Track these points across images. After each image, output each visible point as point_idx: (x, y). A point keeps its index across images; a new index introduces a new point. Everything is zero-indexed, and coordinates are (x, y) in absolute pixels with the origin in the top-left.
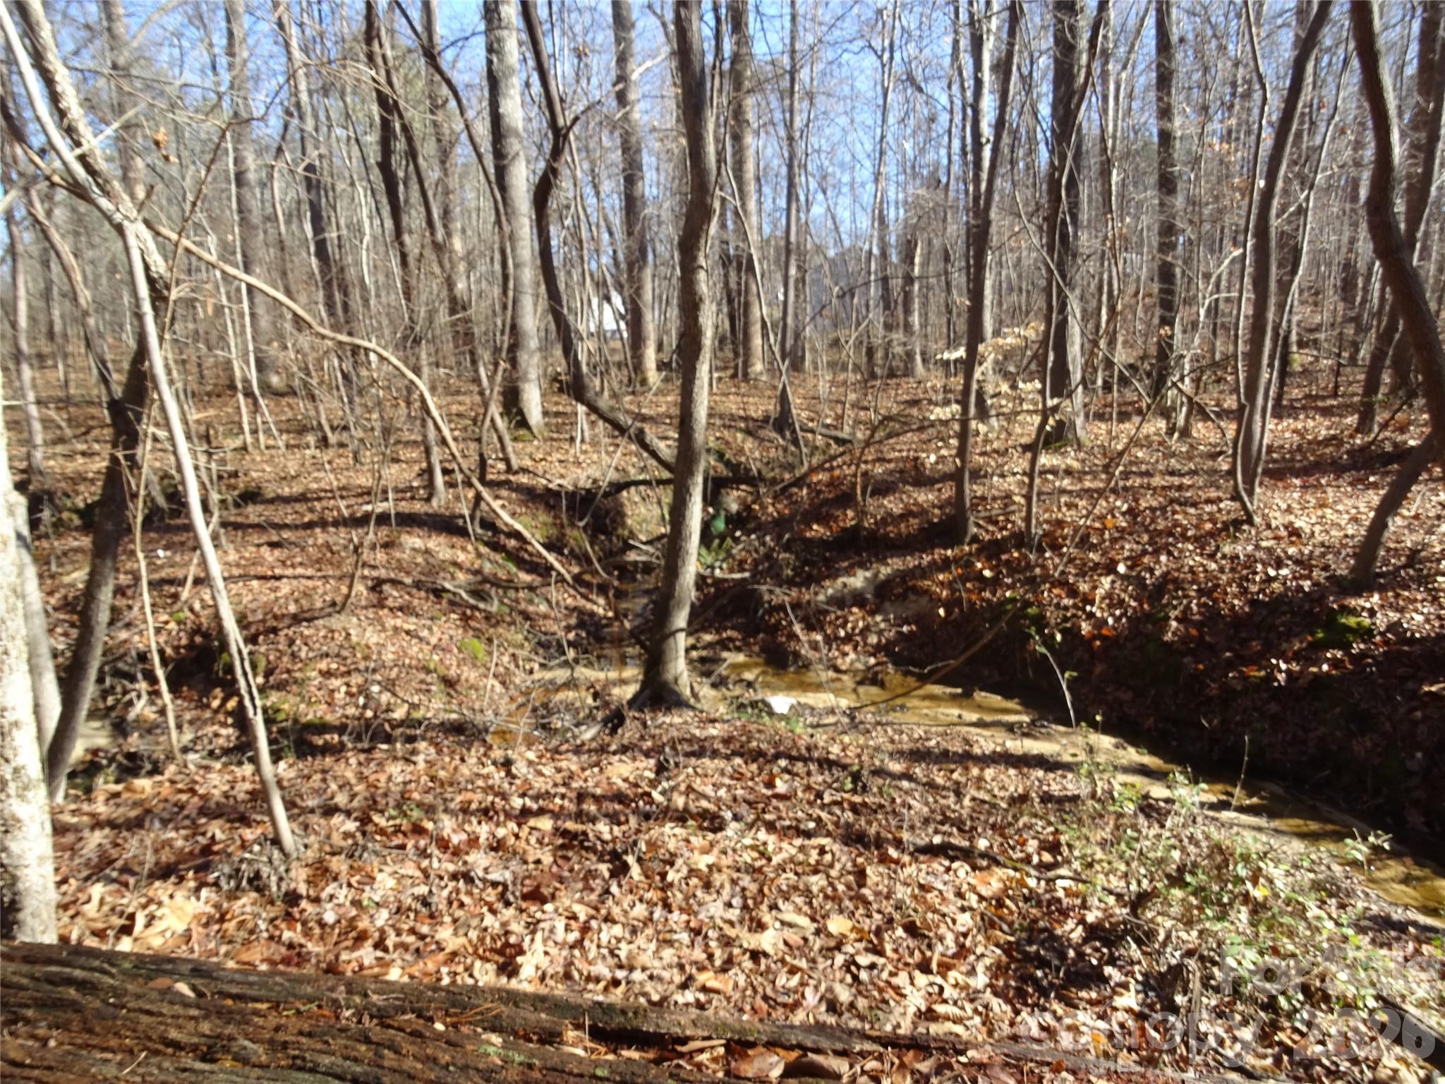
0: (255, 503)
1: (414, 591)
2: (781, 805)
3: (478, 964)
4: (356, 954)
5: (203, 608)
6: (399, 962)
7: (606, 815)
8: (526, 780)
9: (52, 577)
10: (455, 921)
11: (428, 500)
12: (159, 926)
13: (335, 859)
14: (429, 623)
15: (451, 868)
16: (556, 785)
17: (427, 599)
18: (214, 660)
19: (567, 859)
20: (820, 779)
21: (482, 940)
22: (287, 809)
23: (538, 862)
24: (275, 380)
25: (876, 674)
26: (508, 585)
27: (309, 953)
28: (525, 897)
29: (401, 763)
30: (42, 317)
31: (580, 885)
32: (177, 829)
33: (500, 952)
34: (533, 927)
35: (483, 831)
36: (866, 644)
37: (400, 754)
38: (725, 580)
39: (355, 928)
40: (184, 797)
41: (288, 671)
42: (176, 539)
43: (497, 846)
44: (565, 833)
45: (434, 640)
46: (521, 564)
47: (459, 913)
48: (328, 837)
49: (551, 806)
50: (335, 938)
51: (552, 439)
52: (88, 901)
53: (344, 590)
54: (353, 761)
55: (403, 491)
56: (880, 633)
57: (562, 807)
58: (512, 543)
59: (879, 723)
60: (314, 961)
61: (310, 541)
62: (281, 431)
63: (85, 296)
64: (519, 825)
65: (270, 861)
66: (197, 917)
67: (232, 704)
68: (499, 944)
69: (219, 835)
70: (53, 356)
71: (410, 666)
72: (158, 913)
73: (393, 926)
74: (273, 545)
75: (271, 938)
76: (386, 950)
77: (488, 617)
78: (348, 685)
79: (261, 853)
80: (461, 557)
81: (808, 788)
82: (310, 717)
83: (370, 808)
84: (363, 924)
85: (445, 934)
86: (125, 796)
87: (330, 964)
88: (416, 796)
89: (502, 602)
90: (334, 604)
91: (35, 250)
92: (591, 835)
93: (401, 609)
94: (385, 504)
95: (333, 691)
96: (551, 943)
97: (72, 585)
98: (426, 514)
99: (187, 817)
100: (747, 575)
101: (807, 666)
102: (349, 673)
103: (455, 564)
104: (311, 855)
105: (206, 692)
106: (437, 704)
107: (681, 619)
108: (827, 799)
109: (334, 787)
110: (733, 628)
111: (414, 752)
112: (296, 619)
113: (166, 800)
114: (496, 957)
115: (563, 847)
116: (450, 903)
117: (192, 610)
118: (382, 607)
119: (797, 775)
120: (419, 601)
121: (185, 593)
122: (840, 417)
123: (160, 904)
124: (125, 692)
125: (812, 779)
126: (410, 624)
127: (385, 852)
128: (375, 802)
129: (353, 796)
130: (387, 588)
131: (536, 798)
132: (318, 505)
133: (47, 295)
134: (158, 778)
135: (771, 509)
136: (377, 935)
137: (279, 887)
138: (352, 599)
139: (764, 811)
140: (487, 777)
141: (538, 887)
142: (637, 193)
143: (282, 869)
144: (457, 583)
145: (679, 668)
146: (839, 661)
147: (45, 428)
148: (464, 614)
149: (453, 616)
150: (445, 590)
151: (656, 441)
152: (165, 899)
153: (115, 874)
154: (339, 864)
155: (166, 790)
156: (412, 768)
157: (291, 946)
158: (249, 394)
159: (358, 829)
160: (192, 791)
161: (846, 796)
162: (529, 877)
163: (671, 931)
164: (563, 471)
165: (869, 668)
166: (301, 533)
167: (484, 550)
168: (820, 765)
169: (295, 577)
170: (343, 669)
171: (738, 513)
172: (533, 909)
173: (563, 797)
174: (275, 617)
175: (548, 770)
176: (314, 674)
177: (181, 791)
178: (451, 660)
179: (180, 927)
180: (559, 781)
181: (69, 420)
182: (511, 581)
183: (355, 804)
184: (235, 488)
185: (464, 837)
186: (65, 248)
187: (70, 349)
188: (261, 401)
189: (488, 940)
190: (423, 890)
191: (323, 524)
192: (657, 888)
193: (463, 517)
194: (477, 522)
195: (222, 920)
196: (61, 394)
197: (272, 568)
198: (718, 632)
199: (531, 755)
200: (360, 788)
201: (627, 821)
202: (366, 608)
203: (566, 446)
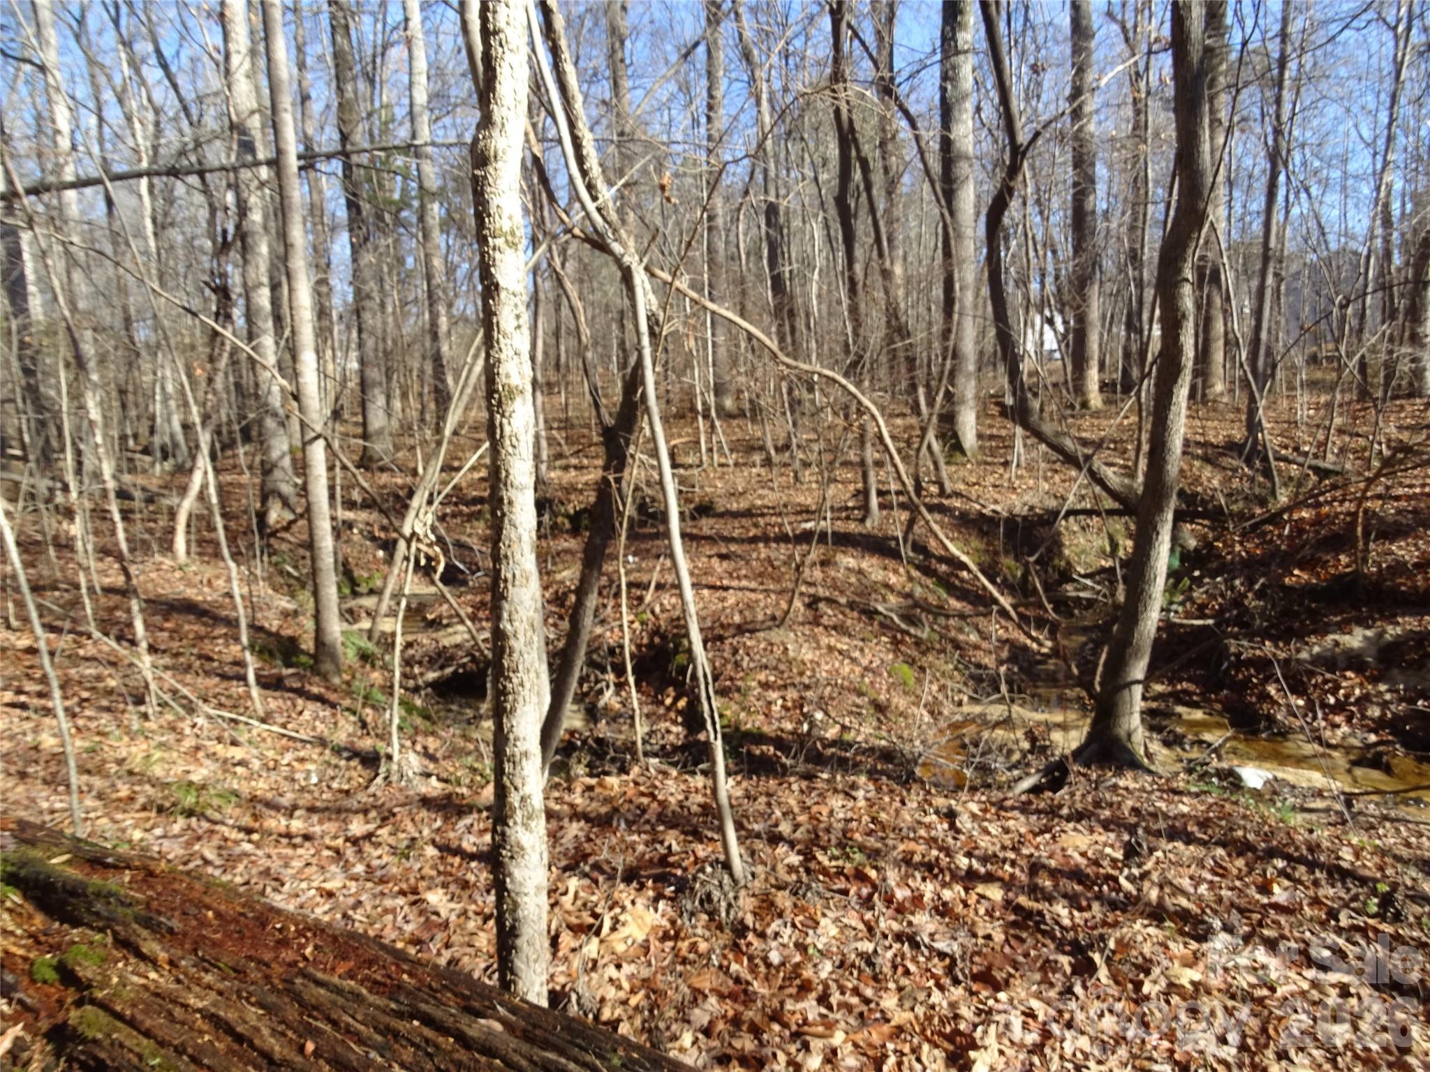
0: (708, 516)
1: (847, 611)
2: (1282, 919)
3: (926, 1047)
4: (800, 1006)
5: (662, 611)
6: (843, 1024)
7: (1065, 896)
8: (971, 837)
9: (548, 573)
10: (900, 989)
11: (862, 520)
12: (623, 932)
13: (780, 894)
14: (861, 644)
15: (896, 926)
16: (1004, 848)
17: (860, 620)
18: (669, 661)
19: (1022, 941)
20: (1331, 892)
21: (929, 1018)
22: (737, 830)
23: (988, 937)
24: (729, 403)
25: (1380, 754)
26: (939, 611)
27: (755, 993)
28: (976, 978)
29: (841, 796)
30: (552, 352)
31: (1038, 976)
32: (639, 833)
33: (949, 1038)
34: (986, 1015)
35: (929, 889)
36: (1364, 717)
37: (840, 787)
38: (1182, 625)
39: (799, 976)
40: (645, 800)
41: (731, 679)
42: (643, 546)
43: (942, 910)
44: (1018, 909)
45: (865, 662)
46: (952, 590)
47: (904, 981)
48: (774, 869)
49: (1000, 873)
50: (780, 982)
51: (986, 463)
52: (565, 893)
53: (784, 605)
54: (795, 787)
55: (840, 509)
56: (1384, 705)
57: (1012, 876)
58: (943, 568)
59: (1386, 818)
60: (759, 1004)
61: (754, 555)
62: (732, 450)
63: (586, 331)
64: (967, 890)
65: (721, 886)
66: (654, 928)
67: (682, 703)
68: (948, 1029)
69: (675, 847)
70: (558, 383)
71: (842, 687)
72: (622, 918)
73: (836, 981)
74: (723, 557)
75: (721, 967)
76: (830, 1008)
77: (918, 643)
78: (784, 698)
79: (712, 875)
80: (893, 579)
81: (1316, 902)
82: (749, 726)
83: (811, 840)
84: (808, 973)
85: (889, 1002)
86: (598, 790)
87: (774, 1011)
88: (857, 836)
89: (933, 630)
90: (774, 618)
91: (551, 296)
92: (1048, 917)
93: (835, 628)
94: (823, 523)
95: (770, 703)
96: (1006, 1042)
97: (562, 582)
98: (860, 534)
99: (648, 822)
100: (1210, 622)
101: (1284, 733)
102: (785, 687)
103: (887, 586)
104: (757, 885)
105: (661, 690)
106: (867, 729)
107: (1139, 670)
108: (1344, 921)
109: (778, 813)
110: (1189, 680)
111: (854, 786)
112: (740, 630)
113: (631, 801)
114: (946, 1045)
115: (1014, 924)
116: (895, 967)
117: (653, 612)
118: (818, 625)
119: (1300, 882)
120: (852, 620)
121: (648, 598)
122: (1323, 445)
123: (623, 908)
124: (597, 681)
125: (1321, 892)
126: (843, 644)
127: (828, 895)
128: (817, 836)
129: (796, 827)
130: (822, 605)
131: (984, 860)
132: (761, 521)
133: (557, 334)
134: (625, 777)
135: (1238, 548)
136: (820, 988)
137: (728, 913)
138: (791, 615)
139: (1260, 924)
140: (929, 827)
141: (989, 968)
142: (1089, 206)
143: (731, 895)
144: (889, 605)
145: (1133, 723)
146: (1328, 733)
147: (549, 445)
148: (894, 637)
149: (884, 639)
150: (877, 612)
151: (1104, 468)
152: (628, 904)
153: (587, 869)
154: (783, 900)
155: (631, 791)
156: (851, 804)
157: (737, 980)
158: (706, 416)
159: (801, 863)
160: (653, 796)
161: (1371, 921)
162: (979, 953)
163: (1150, 1059)
164: (997, 496)
165: (1369, 746)
166: (746, 547)
167: (915, 573)
168: (1330, 874)
169: (741, 589)
170: (780, 682)
171: (1196, 549)
172: (984, 994)
173: (1013, 863)
174: (722, 626)
175: (994, 829)
176: (754, 684)
177: (642, 794)
178: (883, 683)
179: (640, 937)
180: (1008, 843)
181: (567, 438)
182: (941, 607)
183: (798, 835)
184: (691, 501)
185: (908, 893)
186: (574, 295)
187: (570, 378)
188: (717, 423)
189: (936, 1020)
190: (868, 947)
191: (766, 539)
192: (1129, 999)
193: (896, 539)
194: (909, 545)
195: (676, 937)
196: (562, 416)
197: (721, 579)
198: (1171, 683)
199: (974, 807)
200: (802, 818)
201: (1089, 908)
202: (803, 624)
203: (1001, 471)
